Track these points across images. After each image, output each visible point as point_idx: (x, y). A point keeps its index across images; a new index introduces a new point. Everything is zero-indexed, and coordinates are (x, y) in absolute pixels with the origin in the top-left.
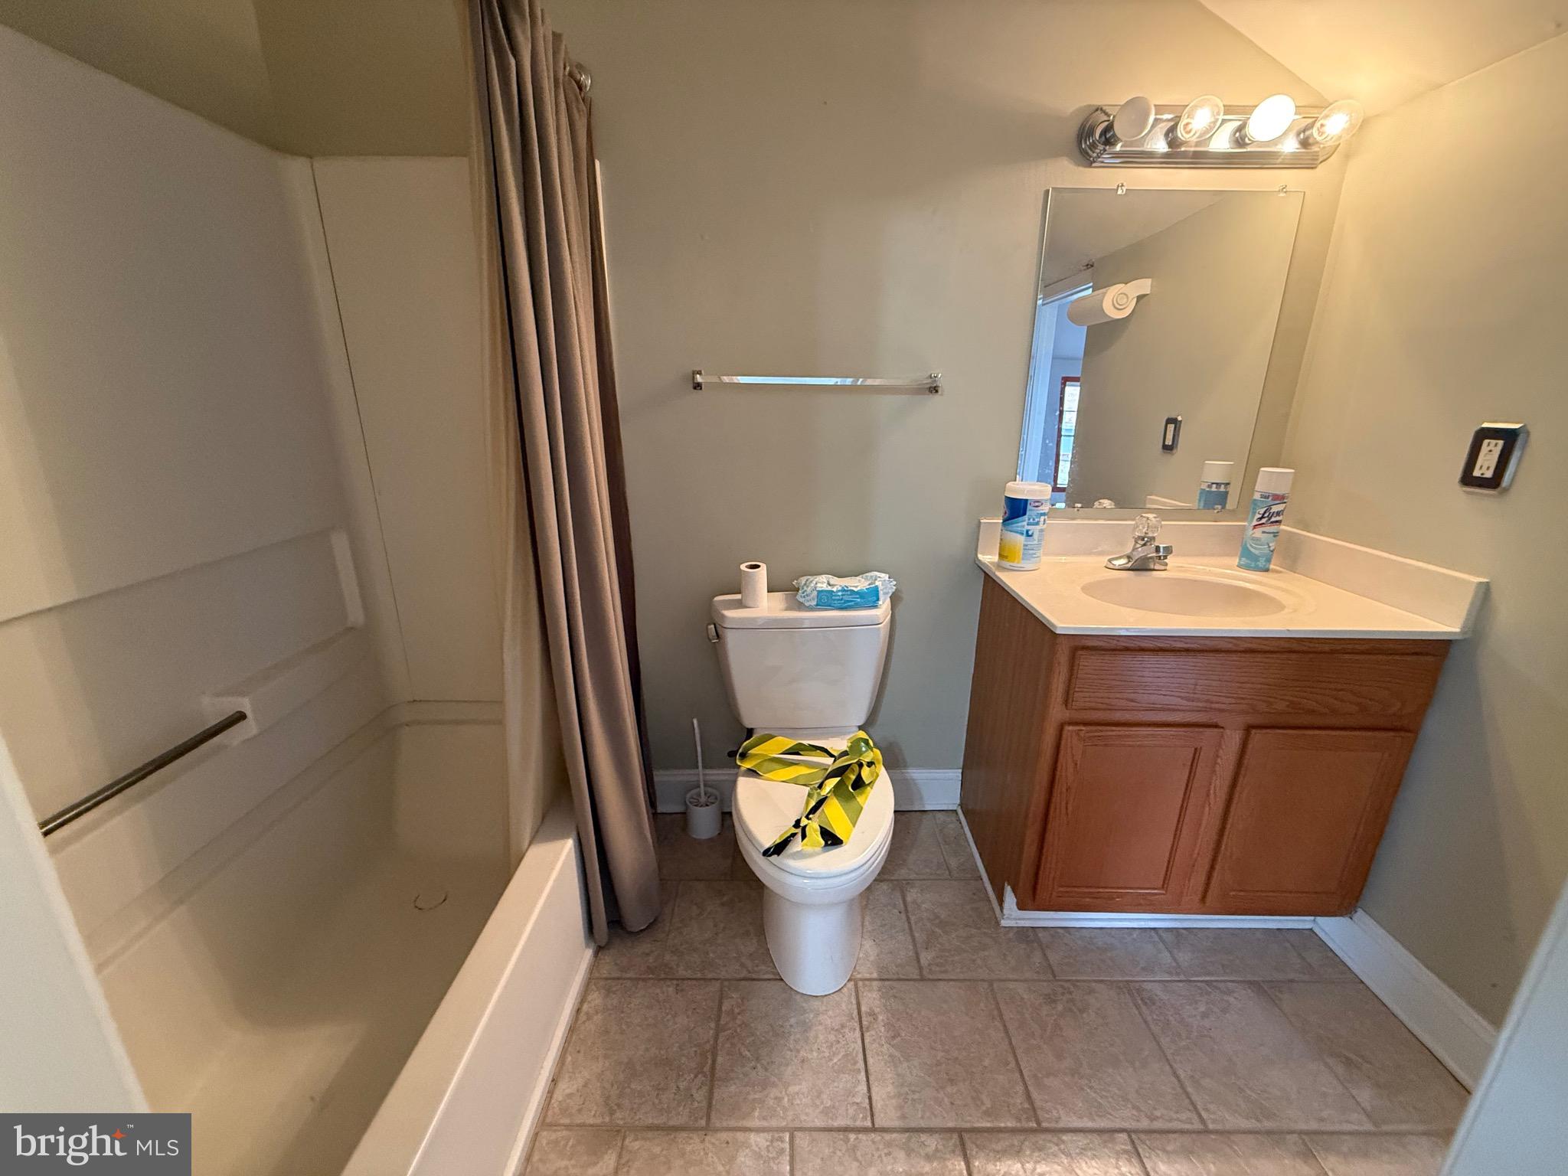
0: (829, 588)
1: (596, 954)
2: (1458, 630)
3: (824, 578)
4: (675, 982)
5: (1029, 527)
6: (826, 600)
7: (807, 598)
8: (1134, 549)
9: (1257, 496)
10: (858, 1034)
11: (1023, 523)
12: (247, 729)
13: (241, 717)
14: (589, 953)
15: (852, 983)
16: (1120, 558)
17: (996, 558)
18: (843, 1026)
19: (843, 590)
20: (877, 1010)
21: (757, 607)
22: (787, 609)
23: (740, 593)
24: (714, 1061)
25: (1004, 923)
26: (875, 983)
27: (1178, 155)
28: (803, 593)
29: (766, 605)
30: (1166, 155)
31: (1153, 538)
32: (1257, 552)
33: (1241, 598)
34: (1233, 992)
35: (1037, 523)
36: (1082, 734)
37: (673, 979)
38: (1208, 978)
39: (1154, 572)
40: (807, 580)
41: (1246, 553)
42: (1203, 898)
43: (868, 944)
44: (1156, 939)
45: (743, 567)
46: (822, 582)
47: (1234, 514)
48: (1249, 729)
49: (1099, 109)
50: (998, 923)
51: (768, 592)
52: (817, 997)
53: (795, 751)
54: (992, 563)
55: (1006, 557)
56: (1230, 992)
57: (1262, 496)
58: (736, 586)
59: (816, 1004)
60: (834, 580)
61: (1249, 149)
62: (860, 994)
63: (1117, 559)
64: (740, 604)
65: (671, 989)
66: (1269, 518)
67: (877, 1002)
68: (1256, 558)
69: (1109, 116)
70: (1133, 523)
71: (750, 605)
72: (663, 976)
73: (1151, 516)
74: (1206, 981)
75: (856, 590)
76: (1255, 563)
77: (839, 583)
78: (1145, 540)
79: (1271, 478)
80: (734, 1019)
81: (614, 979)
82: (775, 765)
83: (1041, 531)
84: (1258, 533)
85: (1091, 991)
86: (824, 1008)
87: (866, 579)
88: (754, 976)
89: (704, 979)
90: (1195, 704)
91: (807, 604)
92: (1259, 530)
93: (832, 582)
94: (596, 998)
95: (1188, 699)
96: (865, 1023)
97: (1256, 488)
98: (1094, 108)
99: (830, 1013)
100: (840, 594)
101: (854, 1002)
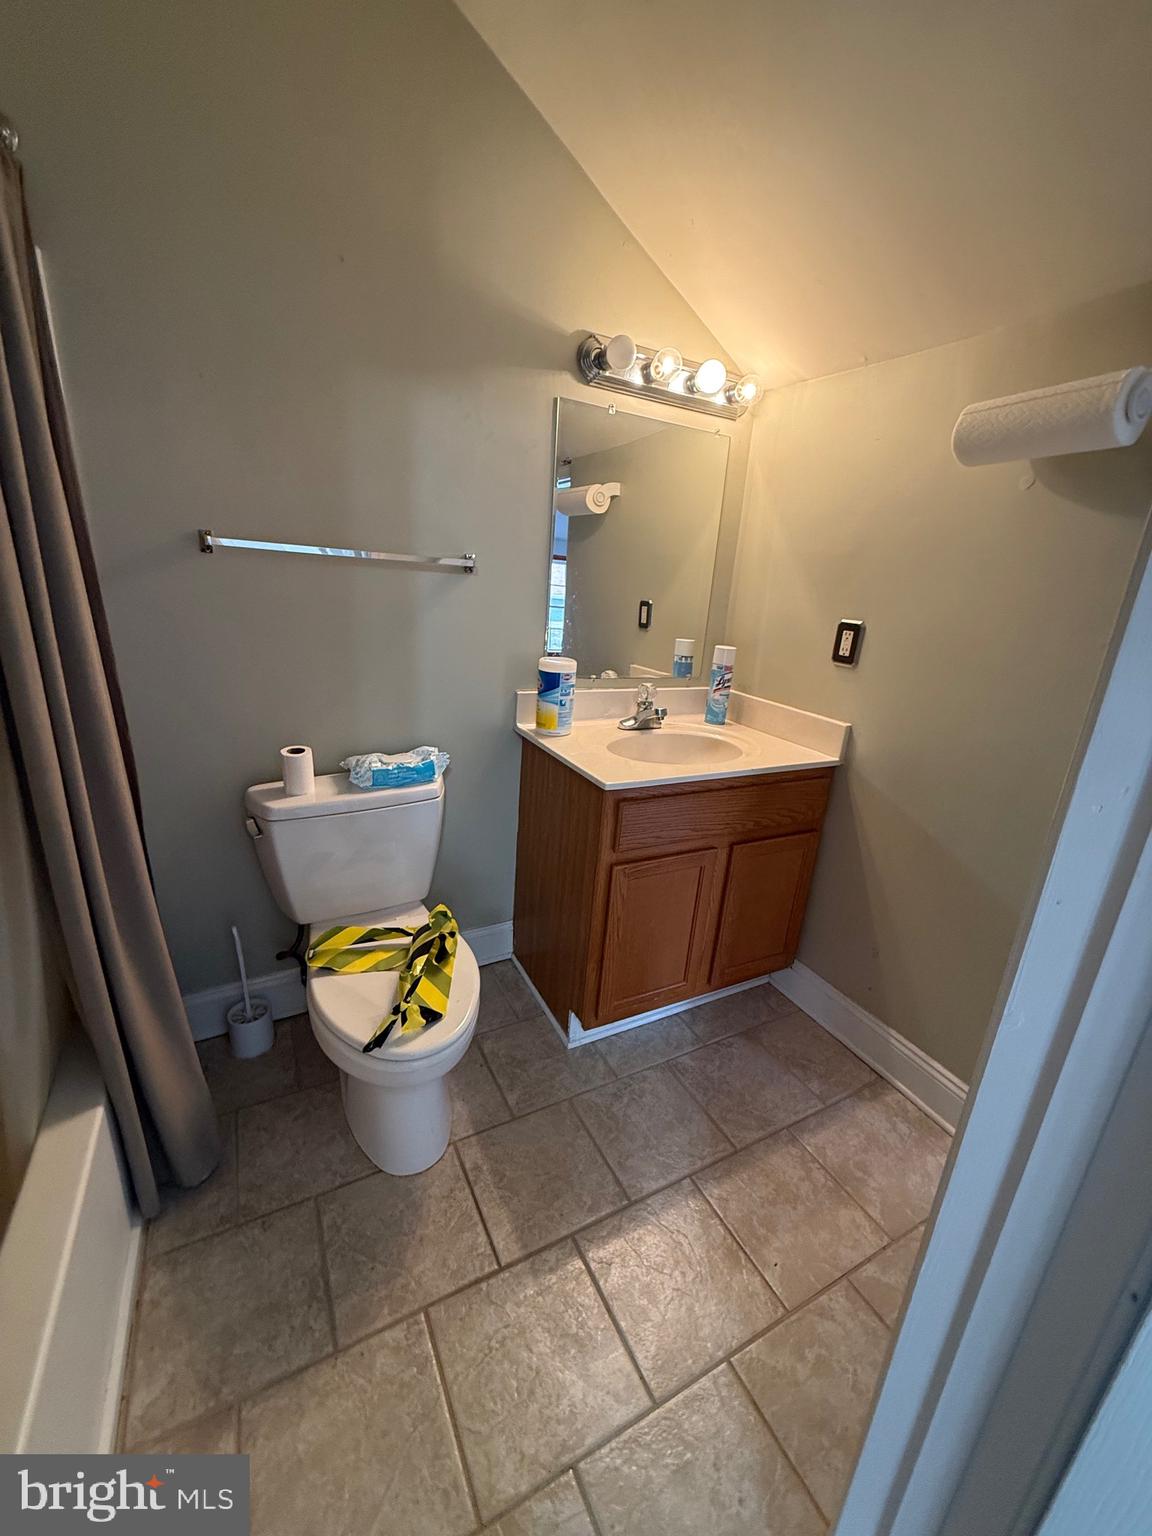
0: (384, 767)
1: (146, 1230)
2: (837, 759)
3: (374, 757)
4: (259, 1221)
5: (562, 698)
6: (382, 780)
7: (361, 779)
8: (638, 713)
9: (715, 668)
10: (467, 1191)
11: (557, 694)
14: (137, 1233)
15: (452, 1147)
16: (629, 720)
17: (533, 726)
18: (452, 1191)
19: (399, 768)
20: (480, 1162)
21: (305, 794)
22: (340, 793)
23: (282, 780)
24: (327, 1283)
25: (571, 1046)
26: (473, 1139)
27: (650, 391)
28: (357, 774)
29: (313, 790)
30: (643, 389)
31: (651, 703)
32: (716, 710)
33: (713, 746)
34: (732, 1044)
35: (568, 694)
36: (627, 871)
37: (256, 1219)
38: (716, 1040)
39: (654, 730)
40: (358, 760)
41: (710, 711)
42: (709, 981)
43: (459, 1106)
44: (679, 1021)
45: (284, 752)
46: (375, 762)
47: (697, 682)
48: (731, 846)
49: (592, 336)
50: (566, 1048)
51: (315, 775)
52: (420, 1173)
53: (370, 937)
54: (531, 731)
55: (544, 725)
56: (730, 1045)
57: (718, 668)
58: (279, 774)
59: (422, 1179)
60: (386, 758)
61: (696, 396)
62: (462, 1153)
63: (625, 721)
64: (282, 793)
65: (256, 1231)
66: (723, 684)
67: (479, 1155)
68: (716, 715)
69: (601, 344)
70: (636, 690)
71: (295, 792)
72: (242, 1220)
73: (649, 685)
74: (716, 1043)
75: (412, 766)
76: (716, 718)
77: (394, 761)
78: (647, 705)
79: (723, 654)
80: (339, 1230)
81: (178, 1249)
82: (350, 958)
83: (572, 700)
84: (717, 696)
85: (645, 1079)
86: (430, 1181)
87: (418, 754)
88: (350, 1179)
89: (295, 1204)
90: (700, 833)
91: (361, 786)
92: (718, 693)
93: (385, 761)
94: (159, 1279)
95: (693, 830)
96: (471, 1178)
97: (714, 661)
98: (588, 335)
99: (437, 1183)
100: (396, 771)
101: (457, 1163)
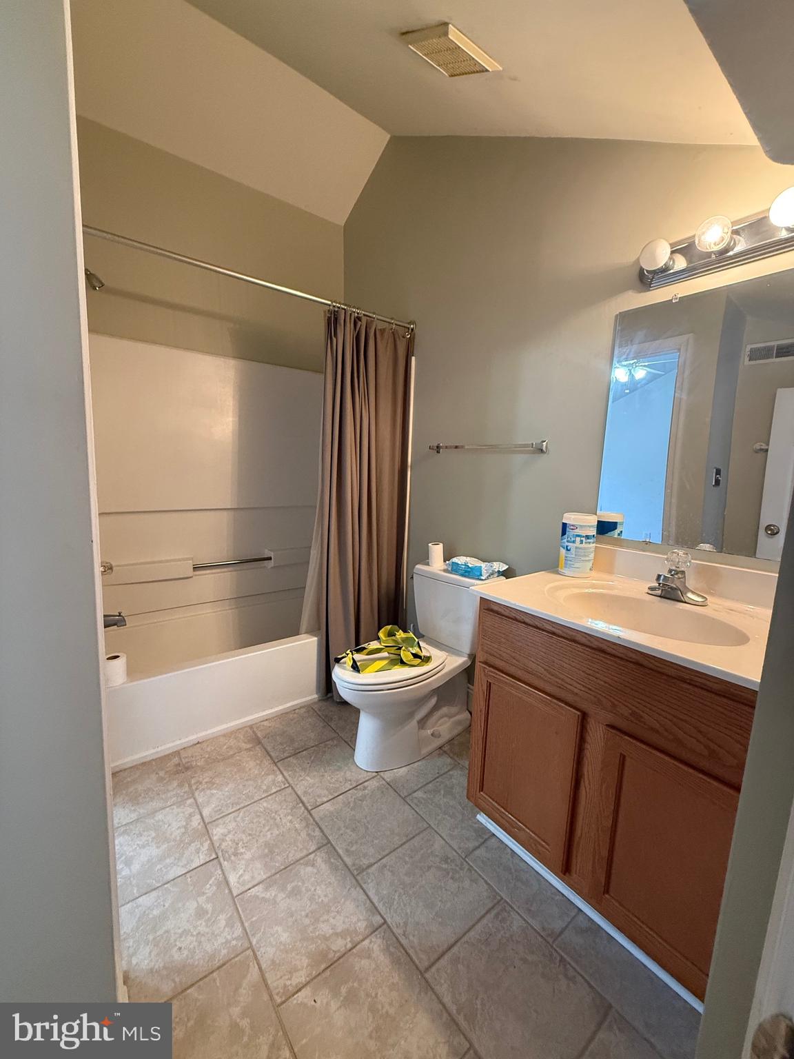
0: (458, 562)
1: (319, 700)
5: (568, 544)
6: (455, 568)
7: (449, 565)
10: (351, 787)
12: (271, 564)
13: (270, 559)
15: (376, 774)
18: (350, 781)
20: (369, 788)
21: (433, 566)
24: (302, 752)
25: (479, 817)
26: (384, 782)
28: (449, 562)
35: (573, 542)
43: (404, 770)
50: (476, 815)
51: (441, 558)
52: (356, 765)
62: (373, 779)
64: (424, 563)
65: (323, 725)
67: (373, 787)
71: (431, 564)
73: (681, 553)
74: (563, 958)
75: (470, 566)
80: (325, 748)
85: (475, 881)
89: (335, 731)
91: (449, 569)
99: (353, 774)
100: (464, 567)
101: (367, 779)
